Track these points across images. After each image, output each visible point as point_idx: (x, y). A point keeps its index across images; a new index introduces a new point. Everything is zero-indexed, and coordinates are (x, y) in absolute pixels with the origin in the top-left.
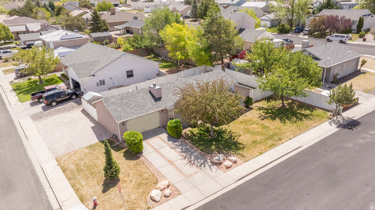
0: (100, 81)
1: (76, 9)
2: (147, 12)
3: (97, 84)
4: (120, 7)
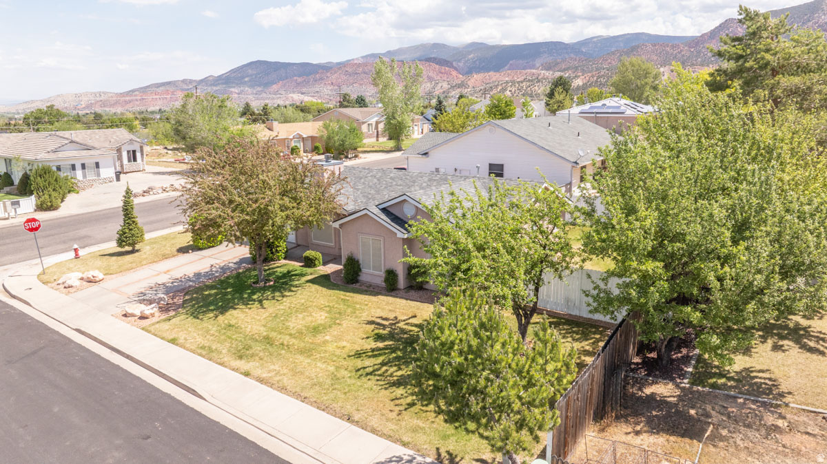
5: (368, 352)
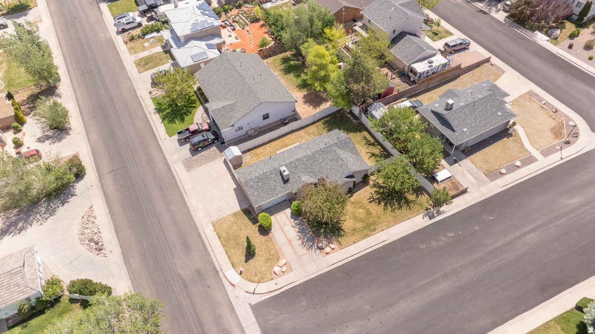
0: (239, 128)
3: (236, 130)
5: (385, 208)
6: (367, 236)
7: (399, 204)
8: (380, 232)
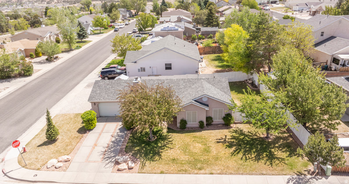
0: (141, 68)
1: (227, 5)
2: (295, 11)
3: (139, 70)
4: (278, 4)
5: (234, 153)
6: (186, 172)
7: (258, 155)
8: (206, 174)
